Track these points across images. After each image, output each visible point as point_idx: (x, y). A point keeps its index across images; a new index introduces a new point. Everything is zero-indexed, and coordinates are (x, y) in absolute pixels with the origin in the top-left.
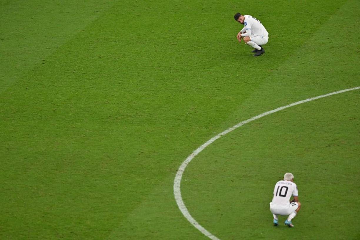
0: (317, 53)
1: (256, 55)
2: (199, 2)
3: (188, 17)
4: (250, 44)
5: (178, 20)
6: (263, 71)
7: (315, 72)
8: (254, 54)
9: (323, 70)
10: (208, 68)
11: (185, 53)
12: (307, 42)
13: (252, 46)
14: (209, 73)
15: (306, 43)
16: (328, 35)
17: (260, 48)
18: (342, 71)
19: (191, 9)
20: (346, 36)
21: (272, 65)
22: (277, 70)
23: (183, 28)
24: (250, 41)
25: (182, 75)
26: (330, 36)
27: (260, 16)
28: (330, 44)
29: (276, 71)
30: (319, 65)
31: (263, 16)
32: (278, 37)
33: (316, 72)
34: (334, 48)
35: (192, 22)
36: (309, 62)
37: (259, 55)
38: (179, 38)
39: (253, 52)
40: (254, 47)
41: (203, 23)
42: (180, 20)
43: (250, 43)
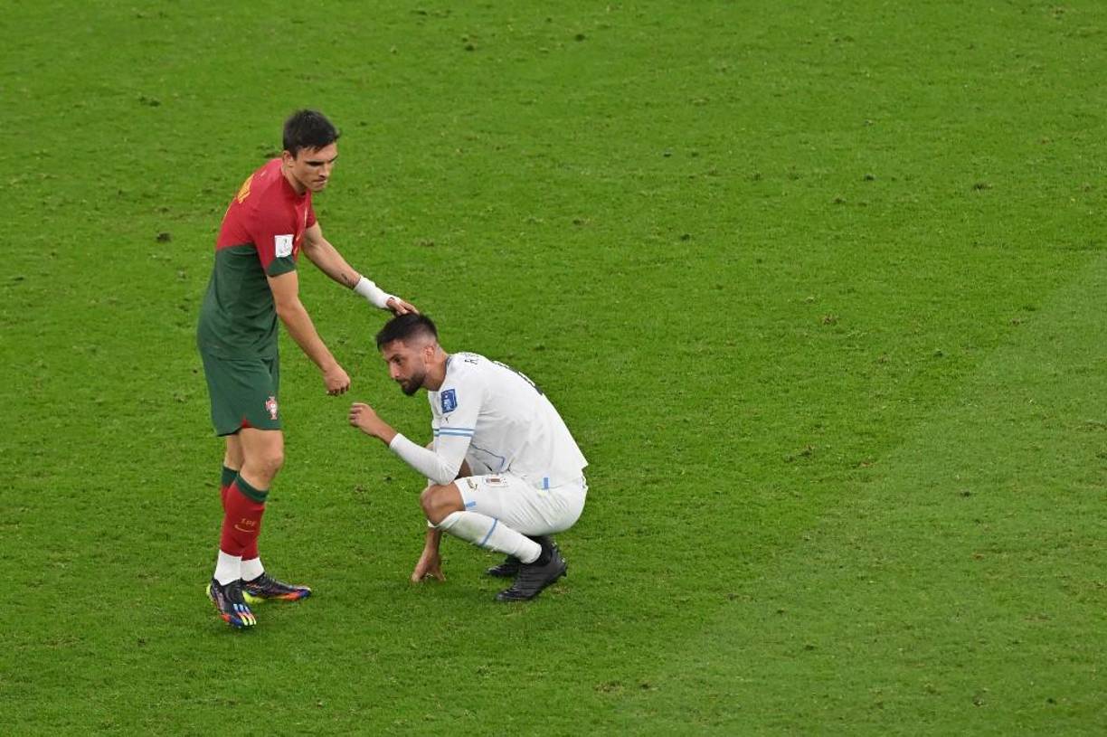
0: (894, 584)
1: (511, 596)
2: (160, 260)
3: (94, 351)
4: (463, 531)
5: (29, 369)
6: (559, 692)
7: (880, 705)
8: (501, 585)
9: (932, 692)
10: (214, 674)
11: (70, 579)
12: (833, 515)
13: (480, 540)
14: (219, 702)
15: (825, 520)
16: (966, 474)
17: (532, 551)
18: (1051, 701)
19: (112, 302)
20: (1080, 481)
21: (616, 656)
22: (645, 686)
23: (59, 424)
24: (462, 508)
25: (52, 717)
26: (976, 482)
27: (541, 348)
28: (977, 530)
29: (640, 695)
30: (909, 663)
31: (562, 353)
32: (655, 482)
33: (886, 707)
34: (1005, 556)
35: (116, 383)
36: (846, 638)
37: (531, 592)
38: (36, 480)
39: (495, 574)
40: (489, 543)
41: (182, 393)
42: (44, 374)
43: (464, 524)
